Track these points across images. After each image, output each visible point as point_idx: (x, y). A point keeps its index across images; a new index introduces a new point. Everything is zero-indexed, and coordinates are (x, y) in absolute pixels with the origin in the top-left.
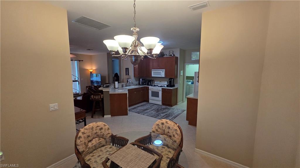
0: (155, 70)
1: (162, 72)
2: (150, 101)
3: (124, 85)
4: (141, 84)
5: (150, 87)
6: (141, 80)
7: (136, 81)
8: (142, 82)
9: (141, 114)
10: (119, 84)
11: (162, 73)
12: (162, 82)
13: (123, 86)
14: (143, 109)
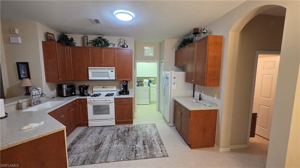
0: (94, 69)
1: (109, 71)
2: (91, 124)
3: (24, 104)
4: (67, 94)
5: (89, 99)
6: (65, 87)
7: (52, 89)
8: (66, 91)
9: (101, 162)
10: (7, 105)
11: (110, 74)
12: (107, 88)
13: (19, 107)
14: (89, 145)
